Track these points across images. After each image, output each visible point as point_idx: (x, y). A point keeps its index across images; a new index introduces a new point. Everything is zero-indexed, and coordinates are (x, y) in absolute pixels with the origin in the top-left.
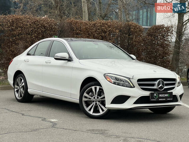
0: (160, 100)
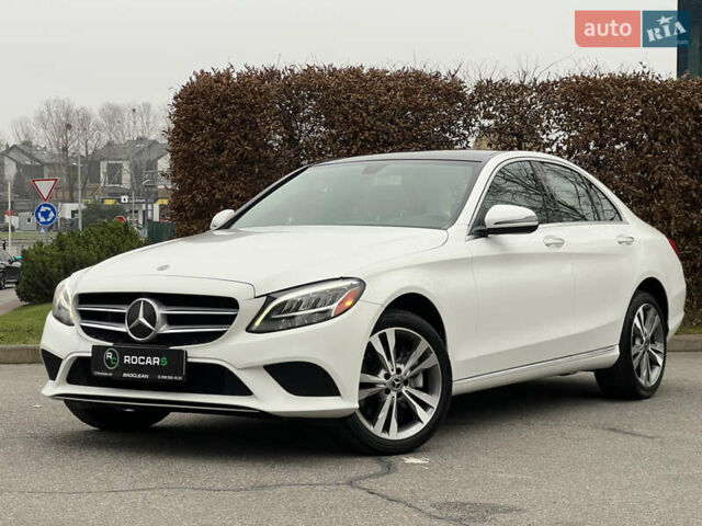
0: (125, 375)
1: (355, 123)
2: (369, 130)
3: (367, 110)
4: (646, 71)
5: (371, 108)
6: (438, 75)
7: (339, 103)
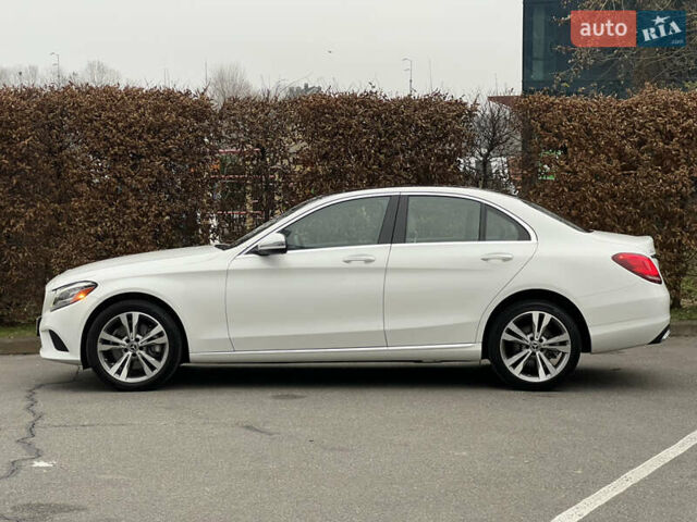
1: (106, 139)
2: (119, 145)
3: (116, 127)
4: (374, 91)
5: (120, 125)
6: (188, 93)
7: (91, 121)
